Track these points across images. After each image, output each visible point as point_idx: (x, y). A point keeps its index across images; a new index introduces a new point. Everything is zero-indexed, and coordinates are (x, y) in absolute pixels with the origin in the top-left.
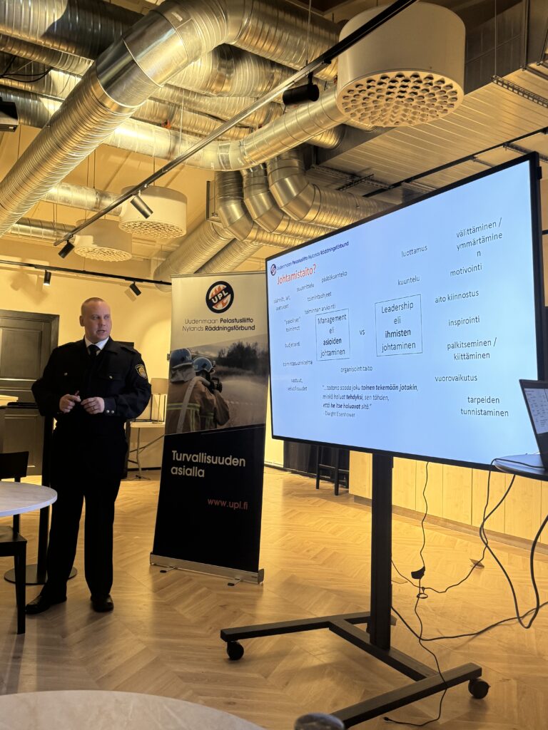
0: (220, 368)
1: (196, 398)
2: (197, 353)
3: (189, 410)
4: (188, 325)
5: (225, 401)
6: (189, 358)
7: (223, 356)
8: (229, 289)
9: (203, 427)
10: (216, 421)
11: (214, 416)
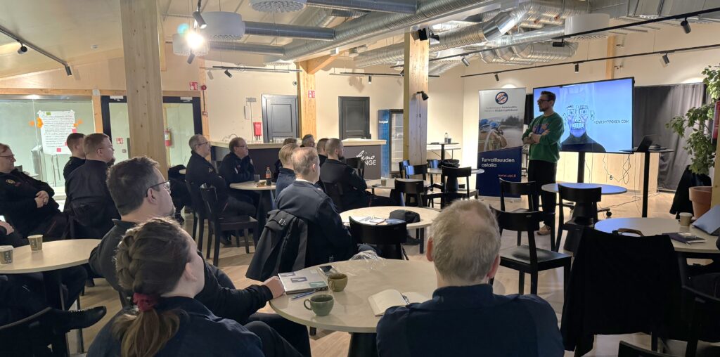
0: (502, 126)
1: (492, 138)
2: (492, 120)
3: (489, 142)
4: (487, 109)
5: (505, 138)
6: (488, 122)
7: (503, 121)
8: (506, 95)
10: (501, 146)
11: (500, 144)
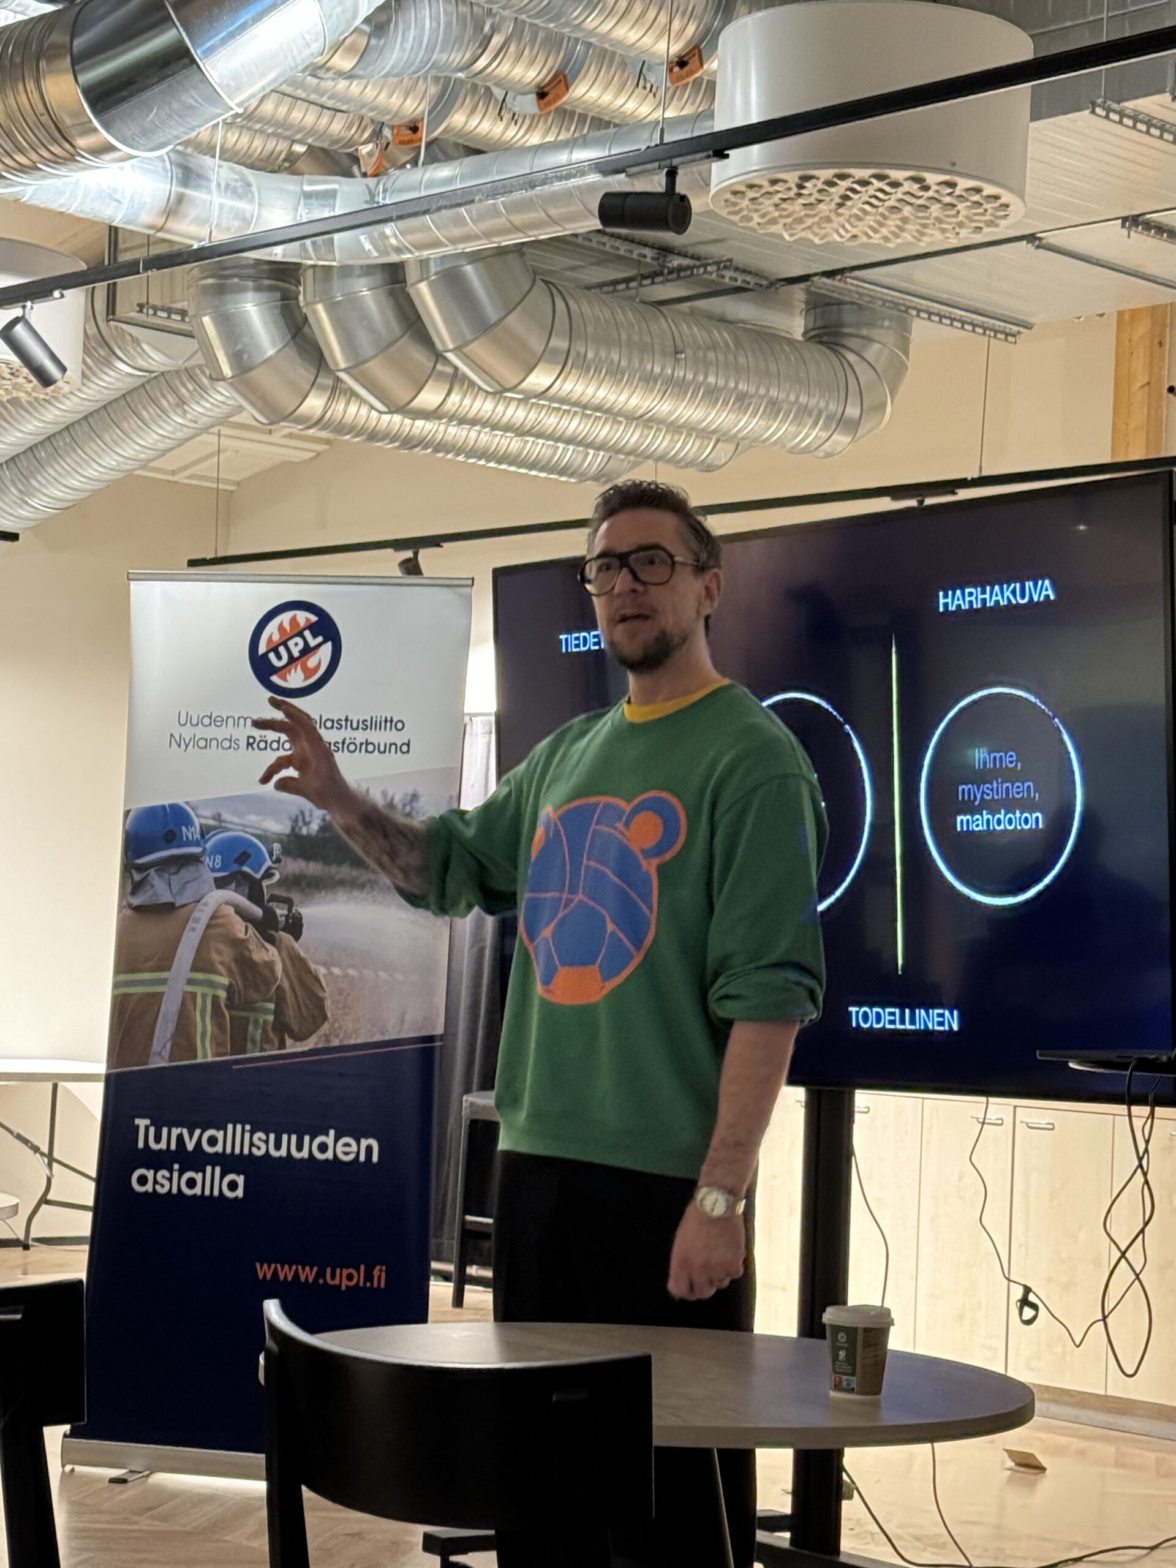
1: (215, 957)
2: (218, 817)
3: (194, 995)
4: (188, 732)
5: (313, 966)
6: (191, 833)
7: (304, 831)
8: (325, 627)
9: (239, 1045)
11: (278, 1012)
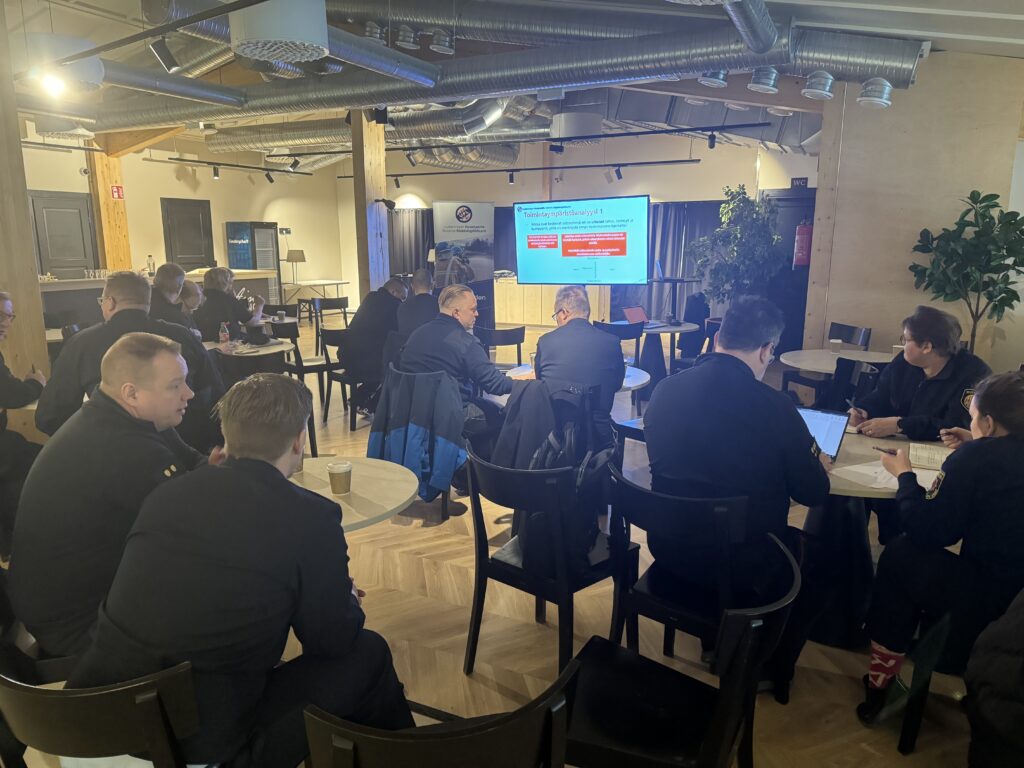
0: (467, 252)
1: (455, 268)
3: (451, 274)
5: (471, 269)
6: (448, 246)
7: (468, 246)
8: (469, 210)
10: (467, 279)
11: (466, 276)
